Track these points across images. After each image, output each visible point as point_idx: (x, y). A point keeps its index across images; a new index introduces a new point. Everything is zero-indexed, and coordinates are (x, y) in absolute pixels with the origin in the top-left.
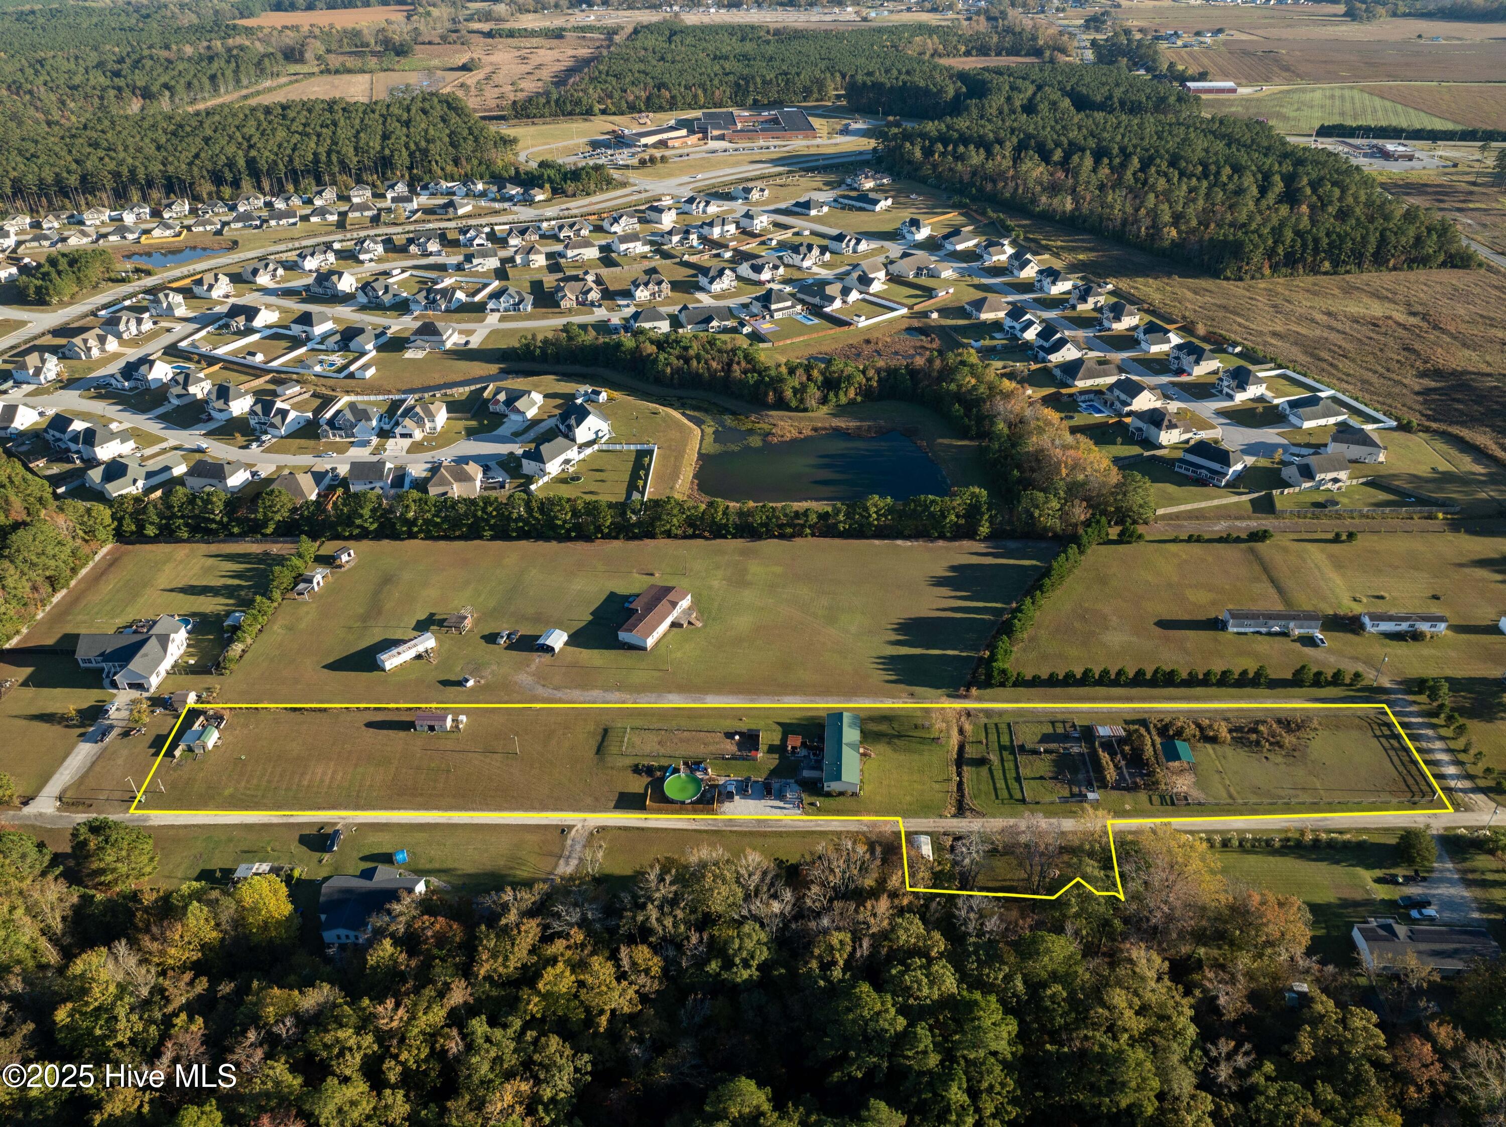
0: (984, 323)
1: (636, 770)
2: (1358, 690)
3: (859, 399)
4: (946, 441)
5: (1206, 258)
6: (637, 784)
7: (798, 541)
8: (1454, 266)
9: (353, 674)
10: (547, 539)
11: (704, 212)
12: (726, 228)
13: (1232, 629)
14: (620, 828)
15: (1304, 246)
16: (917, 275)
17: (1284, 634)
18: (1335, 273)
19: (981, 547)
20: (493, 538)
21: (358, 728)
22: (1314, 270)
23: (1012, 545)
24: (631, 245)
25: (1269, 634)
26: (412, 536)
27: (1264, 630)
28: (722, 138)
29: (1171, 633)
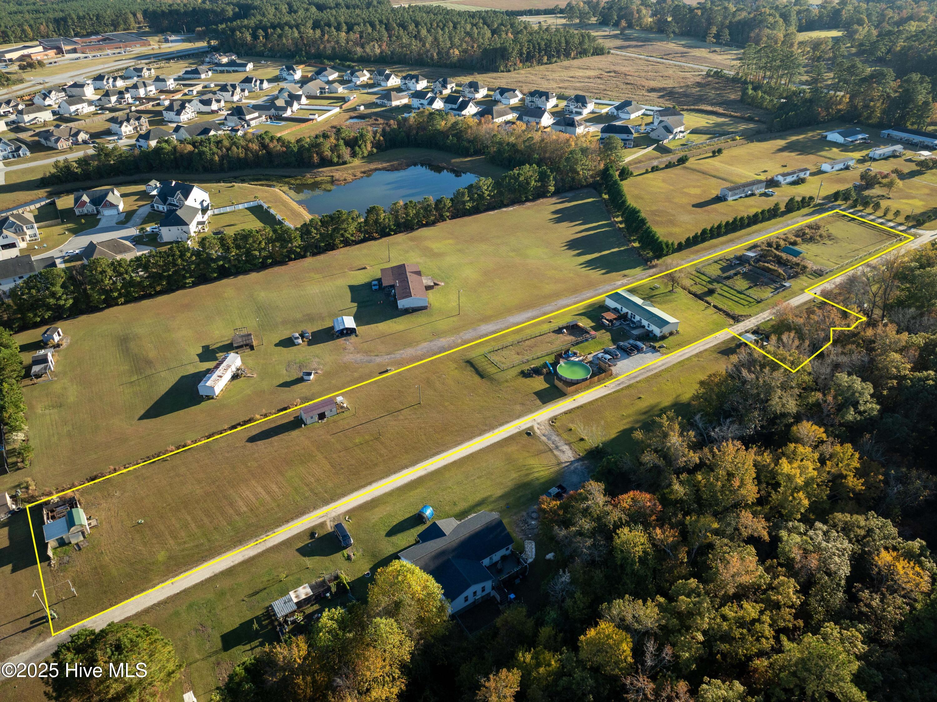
0: (397, 107)
1: (525, 374)
2: (814, 206)
3: (375, 150)
4: (458, 160)
5: (484, 62)
6: (539, 383)
7: (440, 225)
8: (598, 54)
9: (181, 412)
10: (246, 272)
11: (114, 86)
12: (149, 89)
13: (730, 199)
14: (566, 413)
15: (534, 47)
16: (321, 93)
17: (753, 195)
18: (551, 63)
19: (554, 200)
20: (195, 285)
21: (244, 447)
22: (540, 63)
23: (570, 195)
24: (79, 106)
25: (746, 196)
26: (110, 303)
27: (743, 195)
28: (75, 51)
29: (706, 208)
